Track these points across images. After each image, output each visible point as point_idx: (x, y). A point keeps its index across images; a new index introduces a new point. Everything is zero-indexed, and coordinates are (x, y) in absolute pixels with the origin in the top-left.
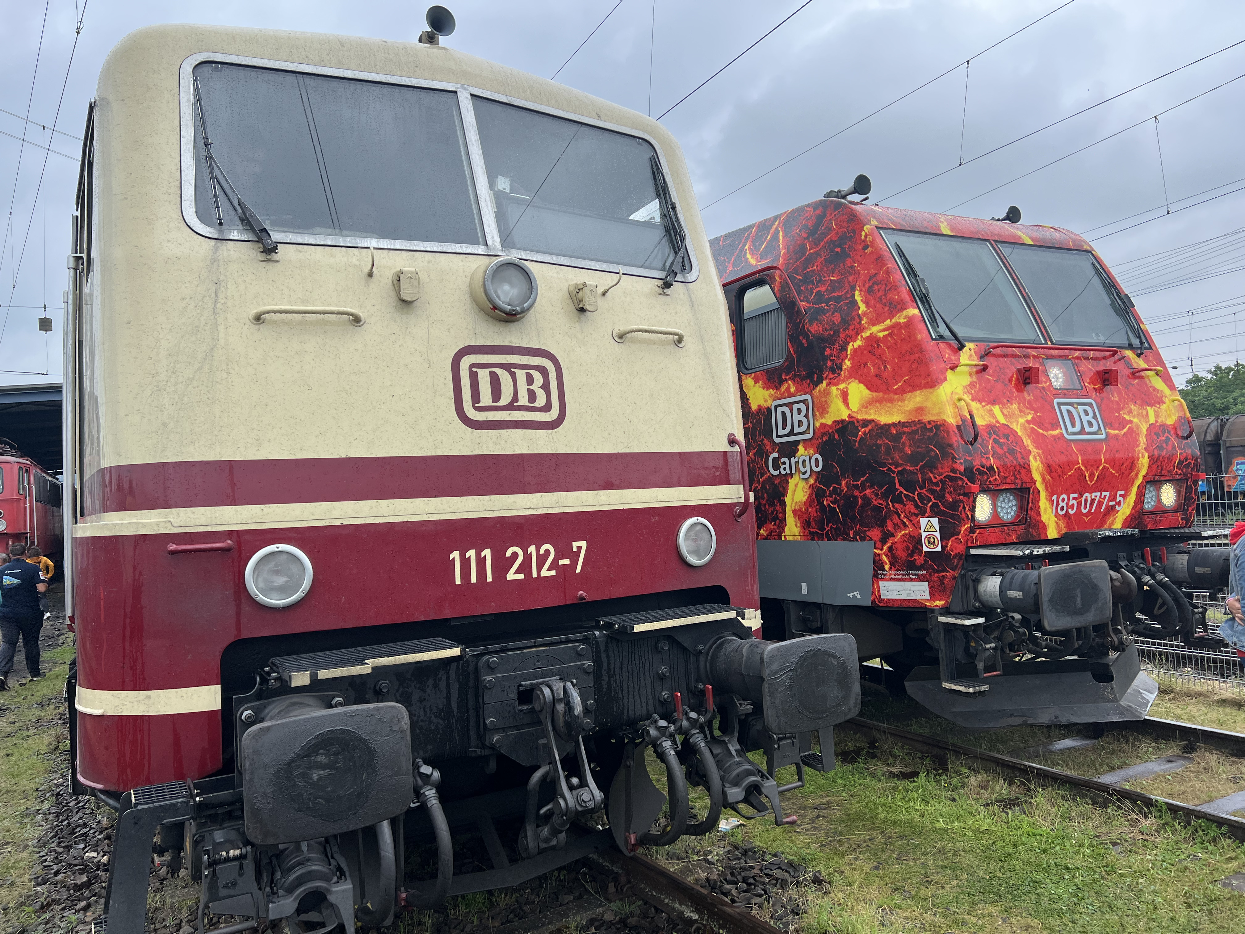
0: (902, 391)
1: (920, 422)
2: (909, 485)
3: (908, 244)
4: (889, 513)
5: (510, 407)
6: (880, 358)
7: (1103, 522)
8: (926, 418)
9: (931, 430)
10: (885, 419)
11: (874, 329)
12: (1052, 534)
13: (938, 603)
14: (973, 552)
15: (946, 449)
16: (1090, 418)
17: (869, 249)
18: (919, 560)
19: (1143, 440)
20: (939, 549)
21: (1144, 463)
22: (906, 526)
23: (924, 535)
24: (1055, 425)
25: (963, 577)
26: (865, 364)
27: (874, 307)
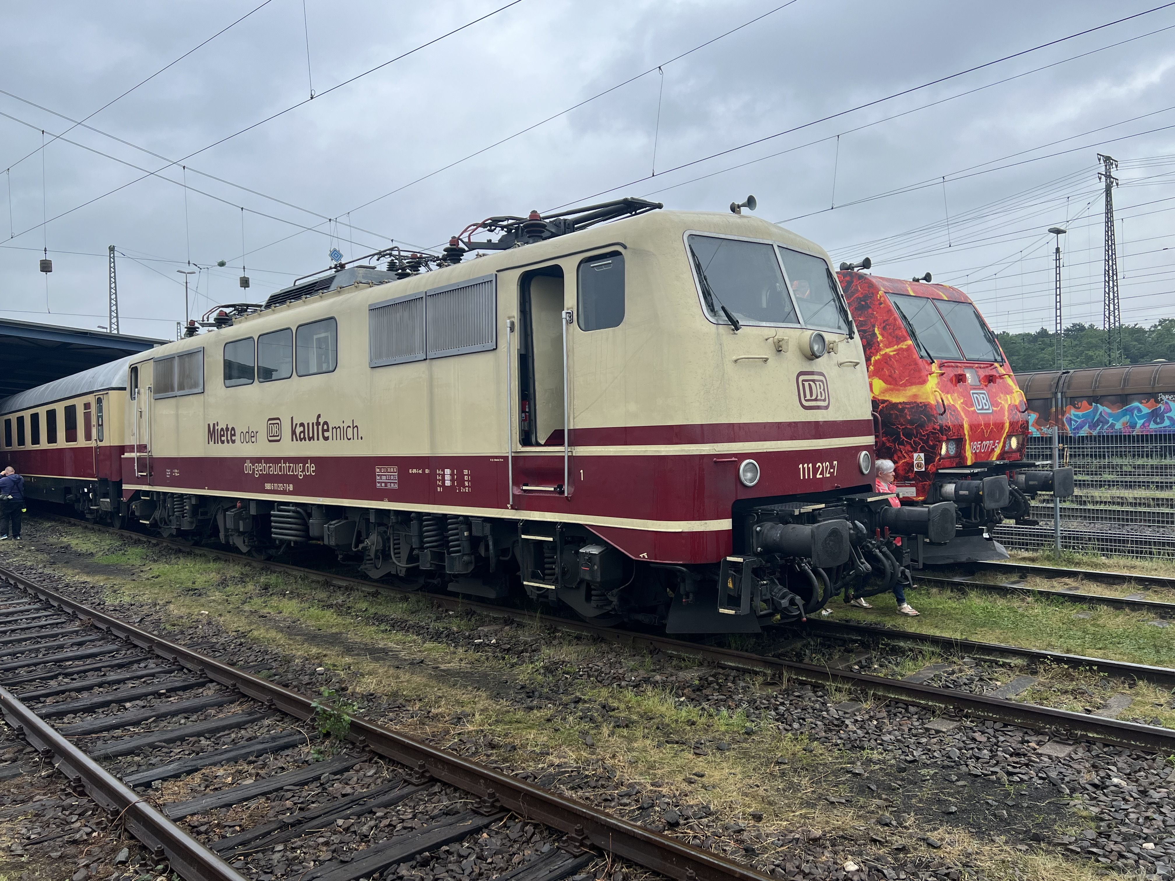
0: (905, 385)
1: (915, 402)
2: (909, 435)
3: (901, 302)
4: (896, 451)
5: (816, 400)
6: (891, 366)
7: (989, 457)
8: (919, 401)
9: (921, 407)
10: (895, 399)
11: (888, 350)
12: (969, 463)
13: (921, 498)
14: (940, 471)
15: (930, 417)
16: (985, 401)
17: (882, 306)
18: (912, 475)
19: (1006, 413)
20: (923, 470)
21: (1007, 425)
22: (905, 458)
23: (915, 462)
24: (972, 405)
25: (934, 484)
26: (883, 369)
27: (887, 338)
